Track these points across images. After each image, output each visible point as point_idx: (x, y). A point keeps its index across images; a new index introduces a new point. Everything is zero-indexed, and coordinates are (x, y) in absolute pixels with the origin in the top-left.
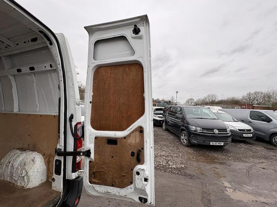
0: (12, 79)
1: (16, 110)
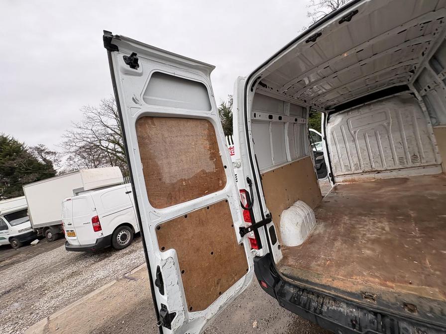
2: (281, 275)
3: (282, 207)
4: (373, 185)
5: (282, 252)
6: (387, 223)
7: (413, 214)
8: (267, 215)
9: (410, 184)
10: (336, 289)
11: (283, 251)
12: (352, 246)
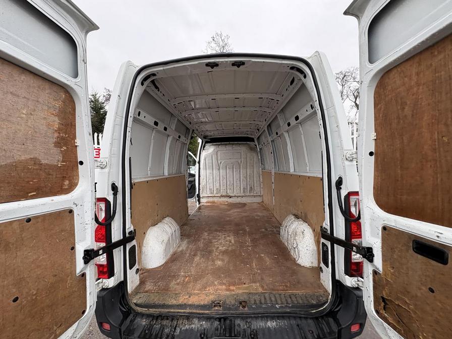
0: (286, 135)
1: (292, 171)
2: (134, 307)
3: (149, 223)
4: (226, 207)
5: (139, 276)
6: (233, 237)
7: (247, 229)
8: (130, 233)
9: (247, 208)
10: (191, 306)
11: (141, 275)
12: (208, 258)
